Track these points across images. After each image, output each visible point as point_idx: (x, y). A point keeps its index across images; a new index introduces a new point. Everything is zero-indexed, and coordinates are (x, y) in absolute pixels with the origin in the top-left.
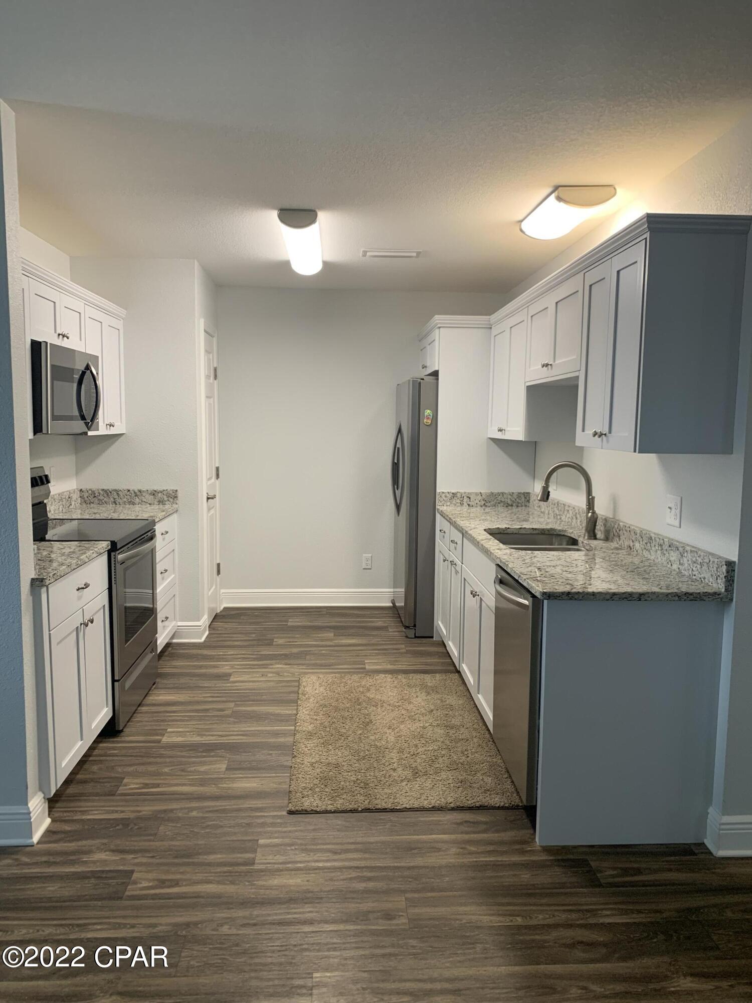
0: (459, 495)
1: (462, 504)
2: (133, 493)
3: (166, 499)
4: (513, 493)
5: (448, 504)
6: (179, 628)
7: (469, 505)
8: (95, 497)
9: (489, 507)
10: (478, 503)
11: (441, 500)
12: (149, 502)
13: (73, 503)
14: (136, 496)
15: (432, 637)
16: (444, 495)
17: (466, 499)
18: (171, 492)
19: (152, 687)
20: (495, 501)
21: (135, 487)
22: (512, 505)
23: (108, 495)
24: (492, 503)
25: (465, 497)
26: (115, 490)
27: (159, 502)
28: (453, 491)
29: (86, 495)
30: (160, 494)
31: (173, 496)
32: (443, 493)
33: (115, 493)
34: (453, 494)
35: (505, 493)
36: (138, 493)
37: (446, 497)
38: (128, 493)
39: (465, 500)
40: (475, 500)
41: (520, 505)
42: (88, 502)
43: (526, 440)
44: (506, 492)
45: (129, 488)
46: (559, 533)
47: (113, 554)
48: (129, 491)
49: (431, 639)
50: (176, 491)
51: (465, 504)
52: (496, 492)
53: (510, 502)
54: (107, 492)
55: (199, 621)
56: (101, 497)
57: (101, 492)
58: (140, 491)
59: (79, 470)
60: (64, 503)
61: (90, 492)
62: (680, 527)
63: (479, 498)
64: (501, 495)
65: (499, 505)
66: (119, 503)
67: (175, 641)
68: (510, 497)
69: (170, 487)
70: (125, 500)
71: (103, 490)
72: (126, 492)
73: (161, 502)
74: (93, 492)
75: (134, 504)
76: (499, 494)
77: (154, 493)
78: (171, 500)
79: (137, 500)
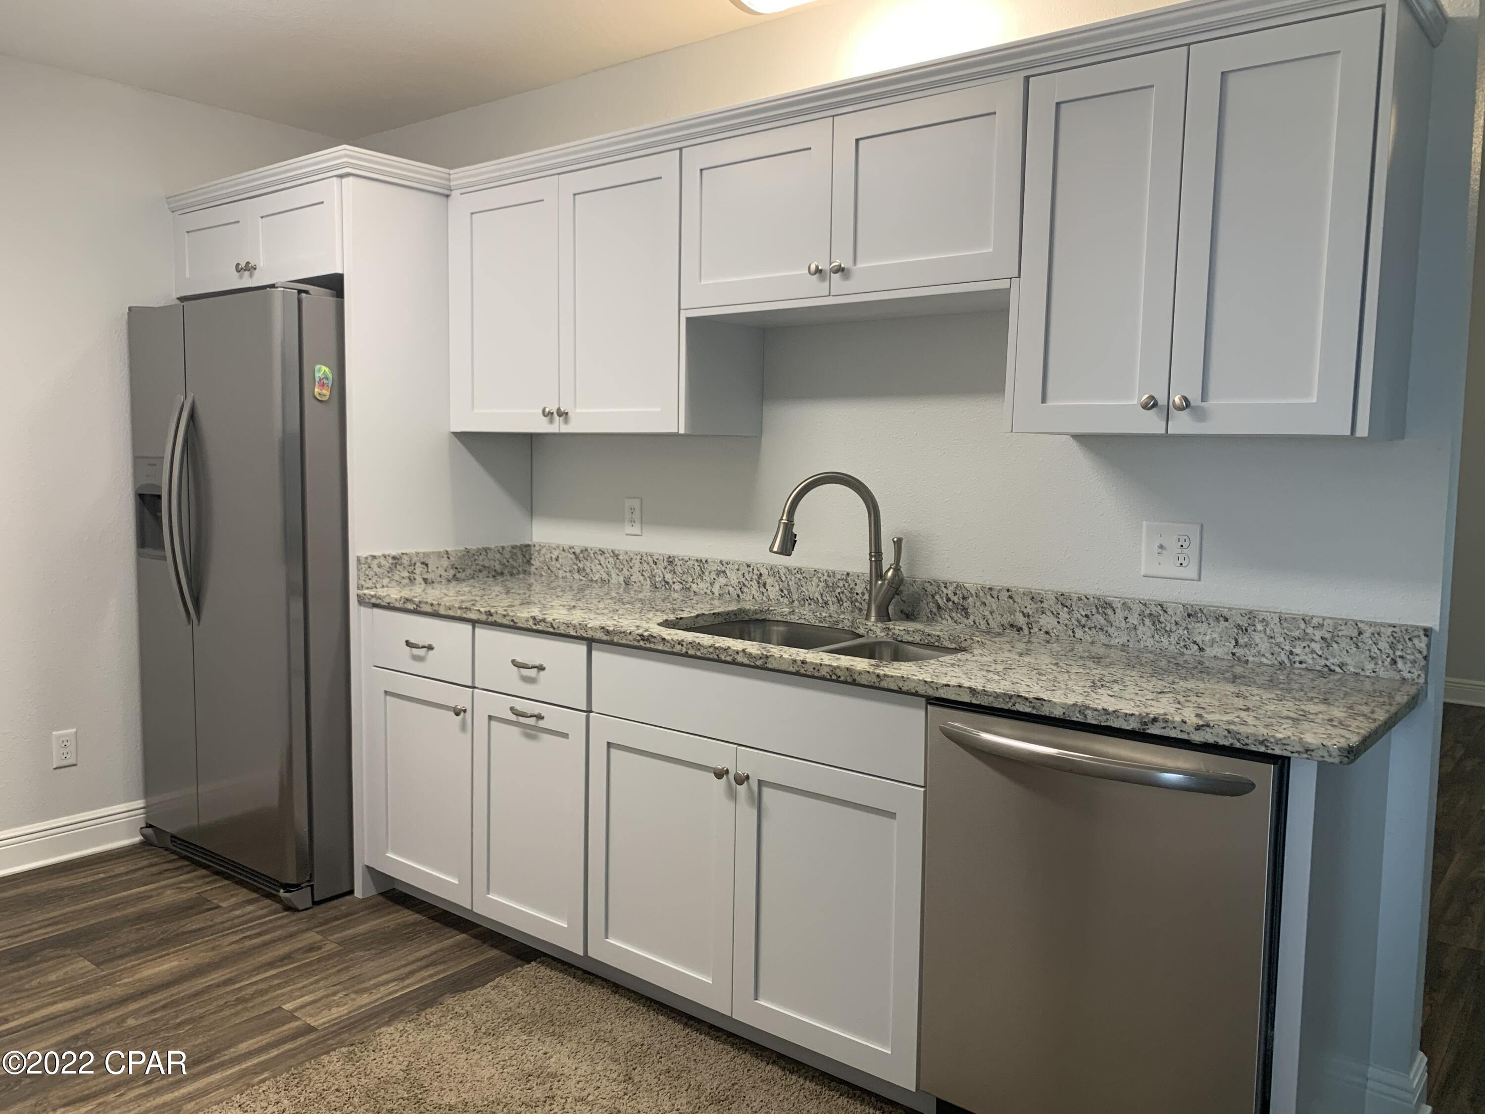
0: (405, 561)
1: (412, 580)
4: (503, 548)
5: (386, 581)
7: (425, 580)
9: (464, 580)
10: (443, 573)
11: (371, 573)
15: (351, 892)
16: (376, 562)
17: (419, 569)
20: (474, 567)
22: (502, 574)
24: (468, 572)
25: (418, 564)
28: (394, 553)
32: (374, 557)
34: (394, 558)
35: (490, 549)
37: (380, 566)
39: (418, 571)
40: (439, 567)
41: (515, 571)
43: (687, 432)
44: (493, 547)
46: (758, 617)
49: (348, 898)
51: (419, 579)
52: (475, 548)
53: (498, 567)
62: (1199, 579)
63: (445, 563)
64: (484, 553)
65: (481, 575)
68: (498, 556)
76: (479, 552)
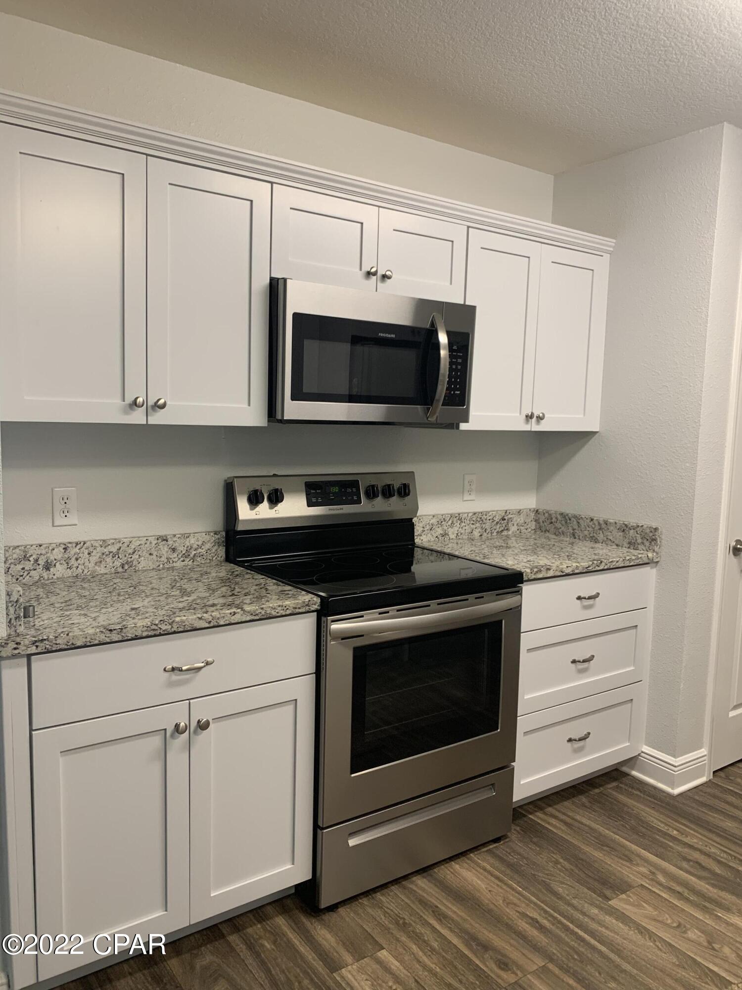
2: (597, 524)
3: (639, 541)
6: (643, 754)
8: (551, 523)
12: (617, 542)
13: (513, 529)
14: (600, 529)
18: (648, 531)
19: (484, 845)
21: (601, 515)
23: (566, 522)
26: (575, 517)
27: (630, 543)
29: (542, 518)
30: (632, 531)
31: (651, 537)
33: (575, 523)
36: (603, 526)
38: (591, 524)
42: (543, 529)
45: (592, 515)
47: (323, 619)
48: (592, 520)
50: (656, 529)
54: (566, 518)
55: (674, 756)
56: (558, 525)
57: (559, 517)
58: (606, 523)
59: (540, 482)
60: (487, 526)
61: (546, 515)
66: (579, 536)
67: (635, 773)
69: (648, 521)
70: (586, 533)
71: (562, 514)
72: (588, 521)
73: (632, 544)
74: (550, 515)
75: (596, 541)
77: (624, 528)
78: (647, 544)
79: (601, 537)
